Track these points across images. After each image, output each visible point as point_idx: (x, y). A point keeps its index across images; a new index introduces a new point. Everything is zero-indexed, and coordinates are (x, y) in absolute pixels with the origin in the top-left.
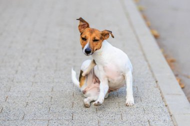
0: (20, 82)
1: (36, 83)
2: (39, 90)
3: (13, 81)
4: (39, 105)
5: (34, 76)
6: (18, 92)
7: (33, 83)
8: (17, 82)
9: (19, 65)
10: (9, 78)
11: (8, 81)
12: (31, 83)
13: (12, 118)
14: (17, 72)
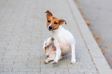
0: (10, 50)
1: (19, 50)
2: (21, 55)
3: (6, 49)
4: (21, 63)
5: (18, 47)
6: (9, 55)
7: (17, 50)
8: (9, 50)
9: (10, 40)
10: (4, 48)
11: (3, 50)
12: (17, 51)
13: (5, 70)
14: (8, 44)
